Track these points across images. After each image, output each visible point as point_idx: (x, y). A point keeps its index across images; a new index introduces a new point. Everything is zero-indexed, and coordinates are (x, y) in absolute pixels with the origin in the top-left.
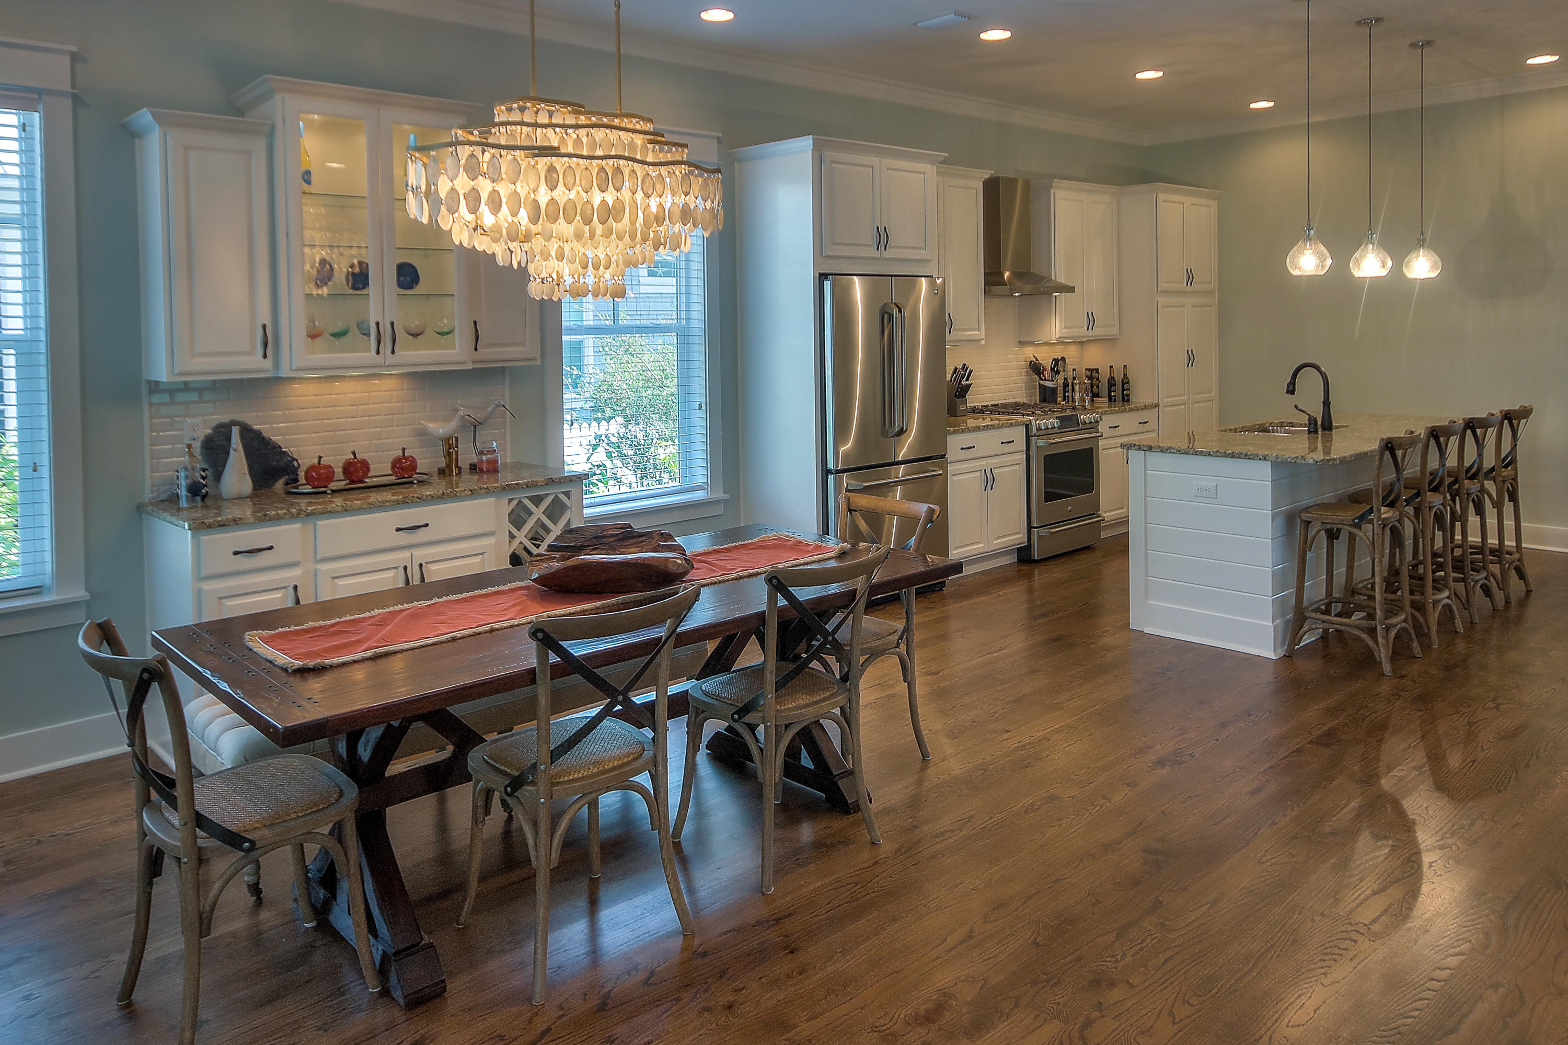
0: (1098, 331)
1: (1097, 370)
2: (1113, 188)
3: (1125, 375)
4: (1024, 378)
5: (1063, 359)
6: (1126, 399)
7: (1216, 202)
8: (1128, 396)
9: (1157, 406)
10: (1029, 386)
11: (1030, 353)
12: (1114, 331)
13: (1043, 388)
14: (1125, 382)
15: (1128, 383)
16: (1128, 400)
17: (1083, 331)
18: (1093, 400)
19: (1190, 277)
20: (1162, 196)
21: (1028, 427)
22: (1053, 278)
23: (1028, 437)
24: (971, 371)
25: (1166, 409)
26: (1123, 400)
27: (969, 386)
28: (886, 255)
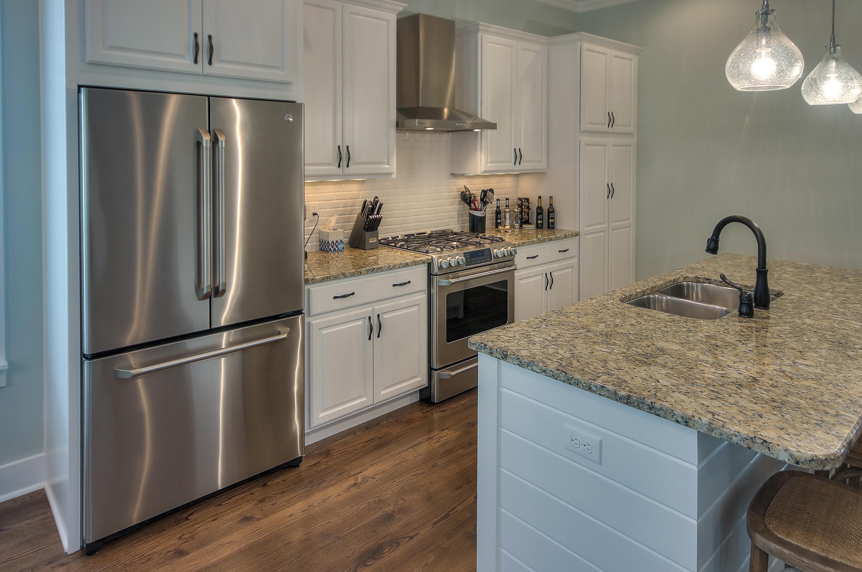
0: (525, 166)
1: (527, 200)
2: (543, 39)
3: (551, 205)
4: (457, 206)
5: (491, 190)
6: (551, 226)
7: (637, 57)
8: (553, 223)
9: (577, 234)
10: (460, 215)
11: (462, 183)
12: (542, 166)
13: (472, 217)
14: (551, 211)
15: (553, 212)
16: (553, 228)
17: (510, 166)
18: (521, 226)
19: (611, 120)
20: (586, 45)
21: (430, 265)
22: (479, 116)
23: (430, 275)
24: (381, 205)
25: (587, 237)
26: (549, 227)
27: (382, 218)
28: (208, 70)
